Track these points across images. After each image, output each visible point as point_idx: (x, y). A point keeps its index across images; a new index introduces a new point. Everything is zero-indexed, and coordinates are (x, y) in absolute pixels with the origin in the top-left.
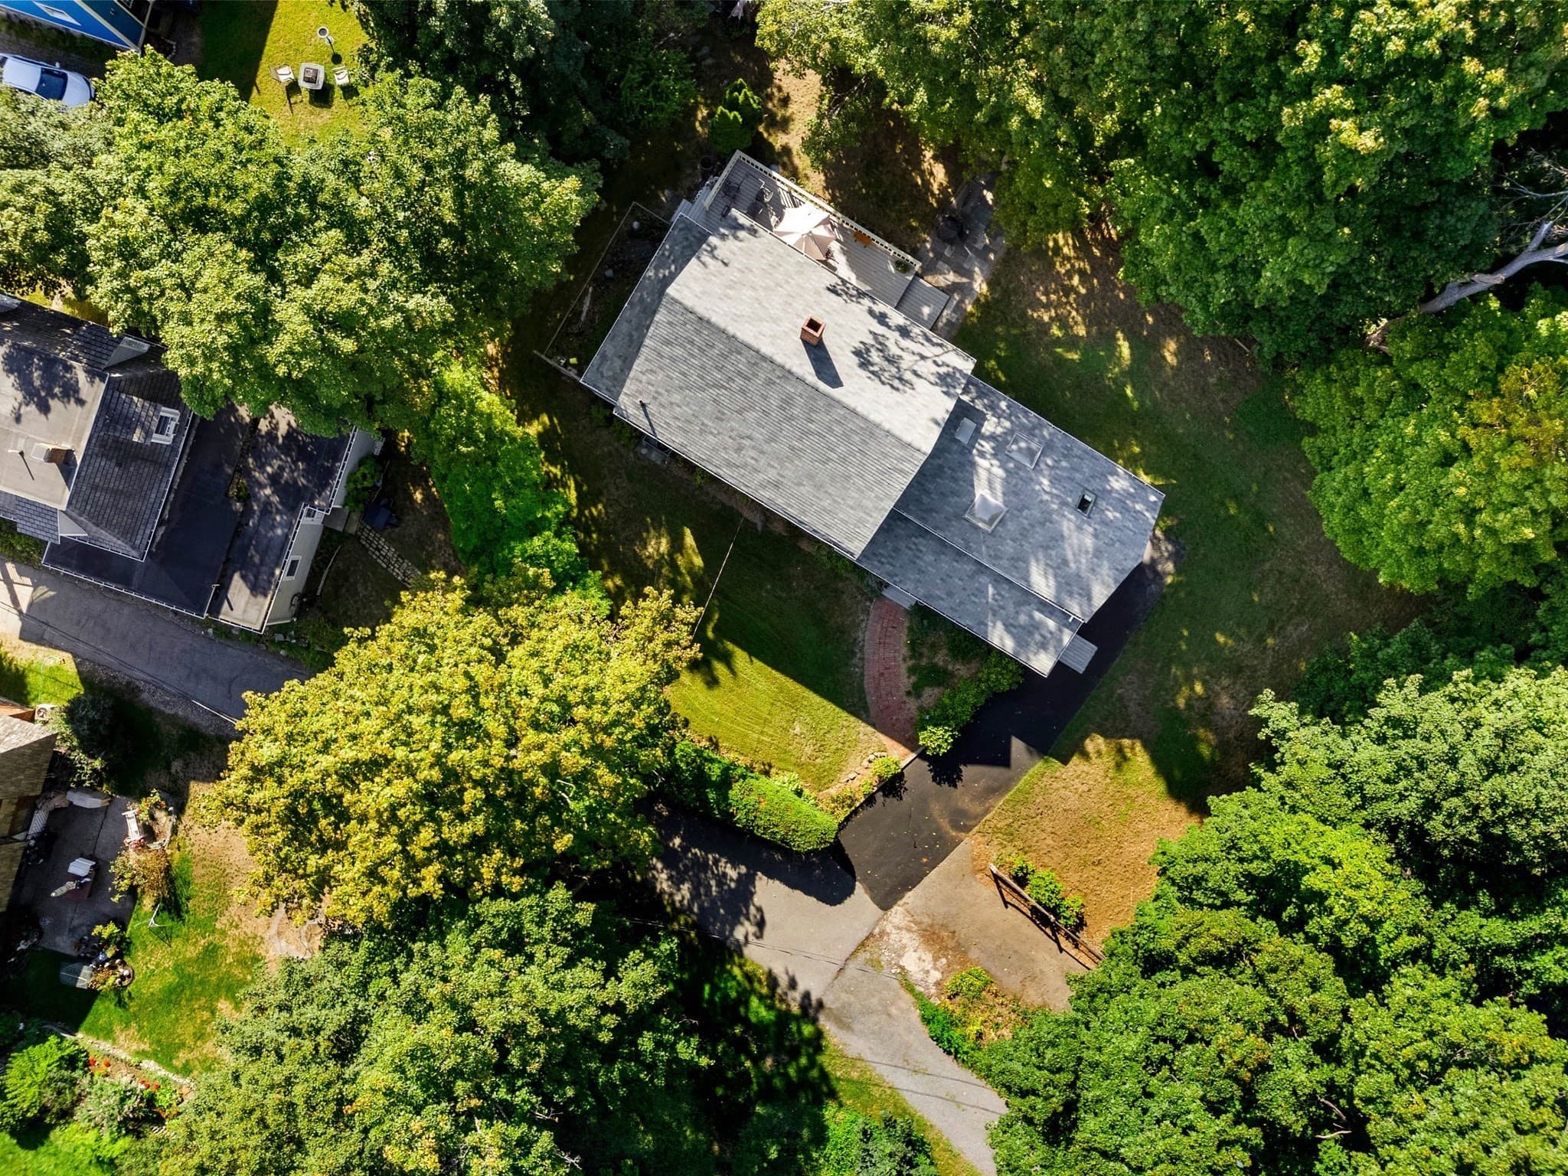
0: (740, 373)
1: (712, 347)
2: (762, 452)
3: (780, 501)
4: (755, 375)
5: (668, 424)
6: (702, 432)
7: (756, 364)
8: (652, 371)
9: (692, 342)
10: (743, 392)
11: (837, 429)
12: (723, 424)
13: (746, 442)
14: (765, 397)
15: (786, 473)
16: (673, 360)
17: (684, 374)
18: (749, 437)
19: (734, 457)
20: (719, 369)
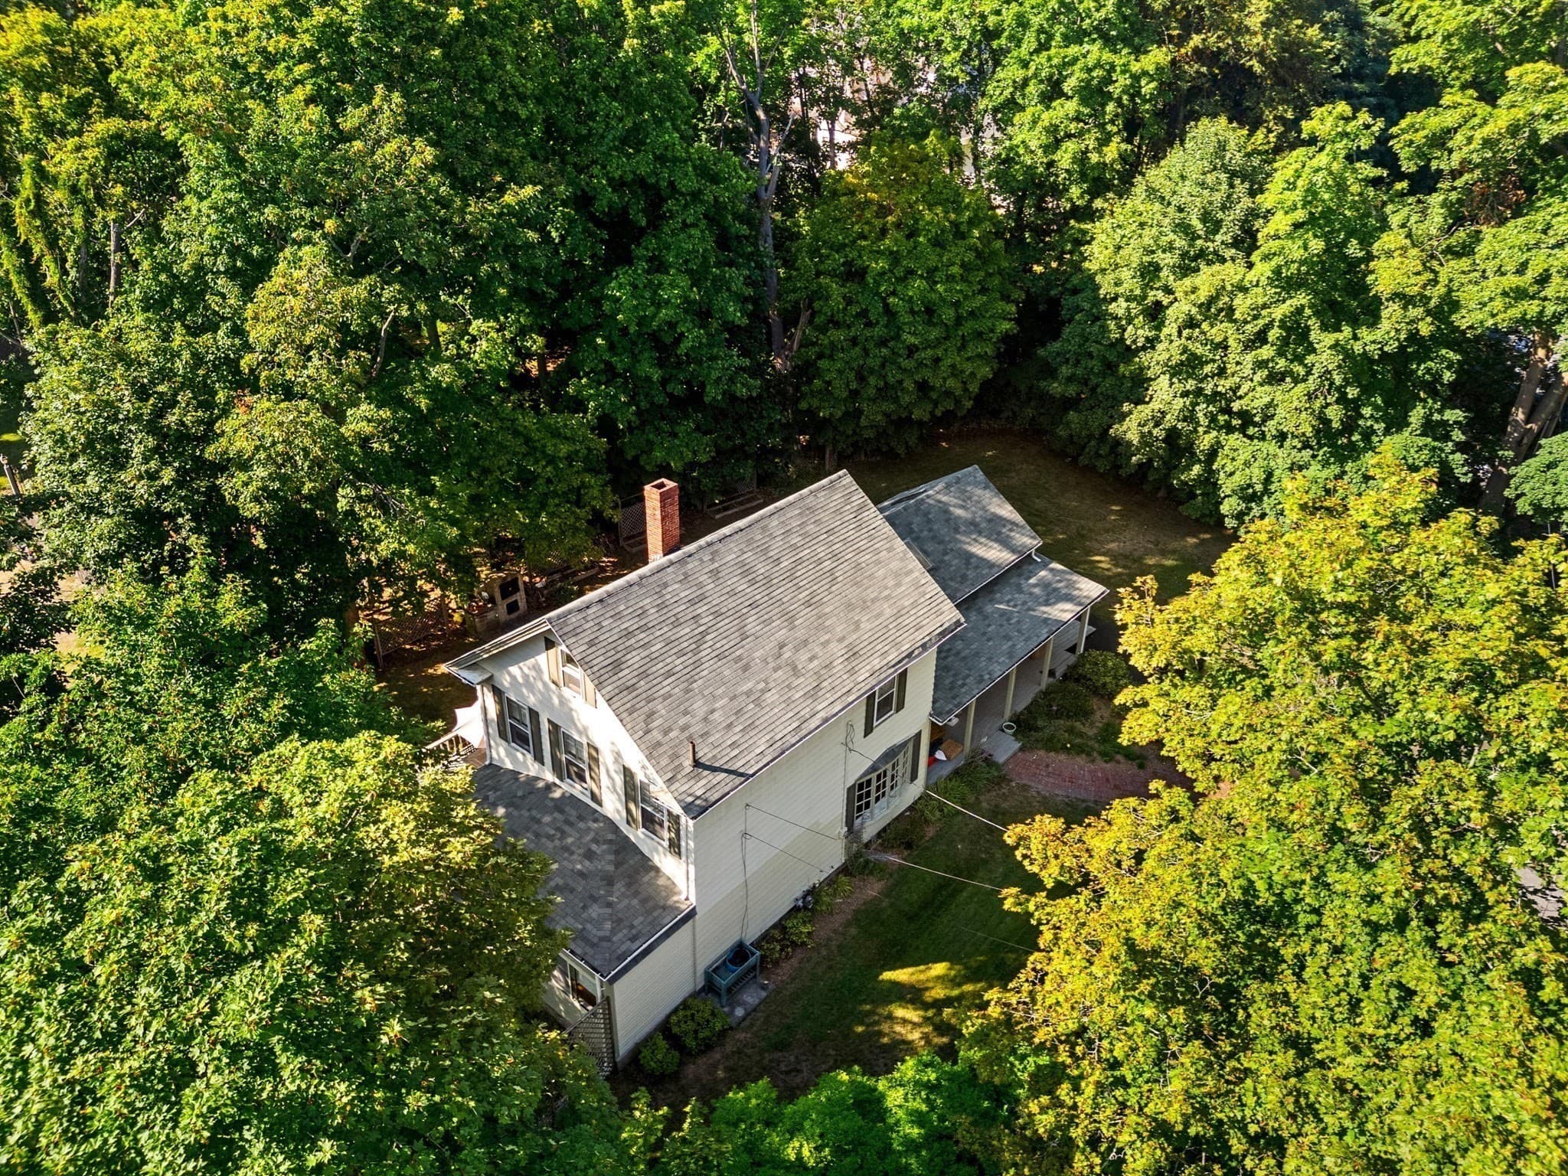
0: (692, 602)
1: (644, 612)
2: (805, 642)
3: (877, 663)
4: (700, 586)
5: (734, 745)
6: (757, 702)
7: (686, 576)
8: (651, 715)
9: (629, 634)
10: (717, 614)
11: (795, 539)
12: (754, 669)
13: (787, 654)
14: (733, 593)
15: (839, 630)
16: (644, 675)
17: (669, 674)
18: (782, 646)
19: (805, 683)
20: (677, 623)
